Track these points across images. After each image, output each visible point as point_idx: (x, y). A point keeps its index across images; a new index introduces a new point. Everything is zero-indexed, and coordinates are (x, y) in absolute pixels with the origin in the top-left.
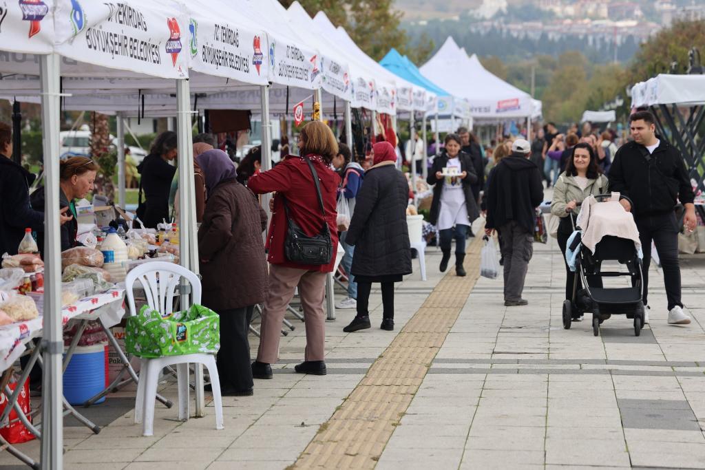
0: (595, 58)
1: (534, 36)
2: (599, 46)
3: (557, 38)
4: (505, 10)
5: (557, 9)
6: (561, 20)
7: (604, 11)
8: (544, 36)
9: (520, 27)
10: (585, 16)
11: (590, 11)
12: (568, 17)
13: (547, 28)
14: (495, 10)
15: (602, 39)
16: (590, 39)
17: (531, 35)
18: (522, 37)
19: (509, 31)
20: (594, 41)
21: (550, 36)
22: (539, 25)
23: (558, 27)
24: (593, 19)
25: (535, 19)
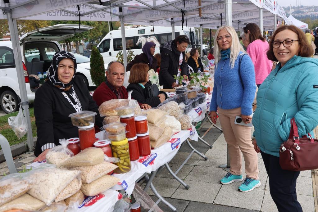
0: (312, 19)
1: (300, 16)
2: (312, 17)
3: (304, 16)
4: (294, 12)
5: (304, 11)
6: (305, 13)
7: (314, 10)
8: (302, 16)
9: (297, 15)
10: (310, 11)
11: (311, 10)
12: (306, 12)
13: (302, 14)
14: (292, 12)
15: (313, 15)
16: (311, 15)
17: (299, 16)
18: (297, 16)
19: (295, 15)
20: (312, 16)
21: (303, 16)
22: (301, 14)
23: (304, 14)
24: (311, 12)
25: (300, 13)
